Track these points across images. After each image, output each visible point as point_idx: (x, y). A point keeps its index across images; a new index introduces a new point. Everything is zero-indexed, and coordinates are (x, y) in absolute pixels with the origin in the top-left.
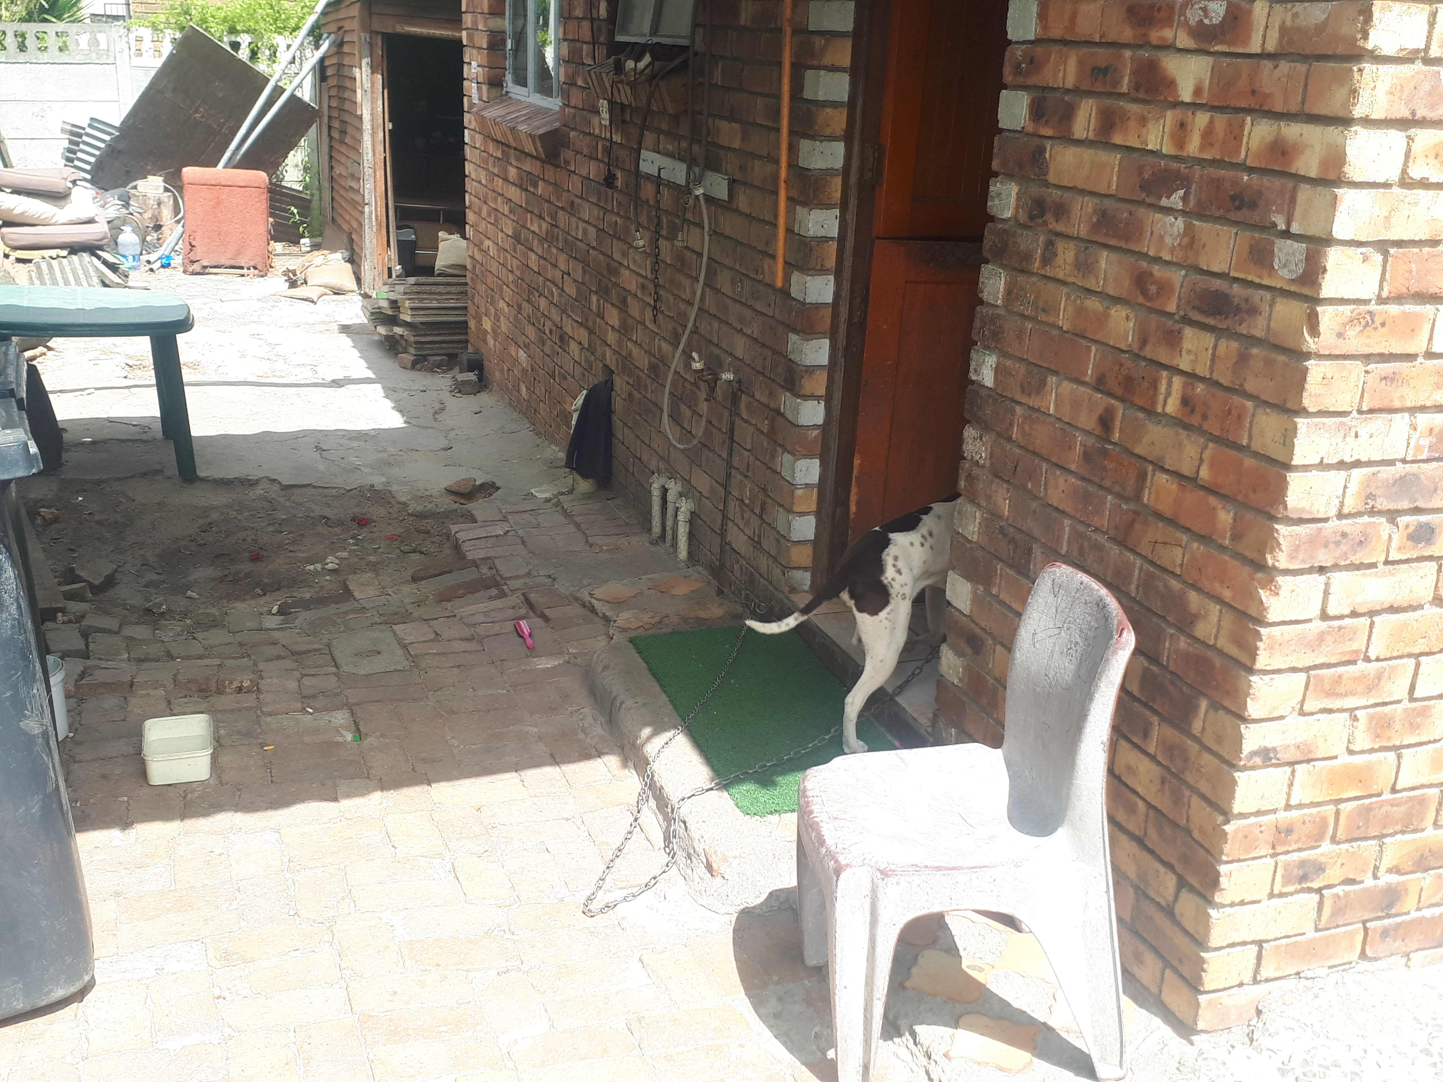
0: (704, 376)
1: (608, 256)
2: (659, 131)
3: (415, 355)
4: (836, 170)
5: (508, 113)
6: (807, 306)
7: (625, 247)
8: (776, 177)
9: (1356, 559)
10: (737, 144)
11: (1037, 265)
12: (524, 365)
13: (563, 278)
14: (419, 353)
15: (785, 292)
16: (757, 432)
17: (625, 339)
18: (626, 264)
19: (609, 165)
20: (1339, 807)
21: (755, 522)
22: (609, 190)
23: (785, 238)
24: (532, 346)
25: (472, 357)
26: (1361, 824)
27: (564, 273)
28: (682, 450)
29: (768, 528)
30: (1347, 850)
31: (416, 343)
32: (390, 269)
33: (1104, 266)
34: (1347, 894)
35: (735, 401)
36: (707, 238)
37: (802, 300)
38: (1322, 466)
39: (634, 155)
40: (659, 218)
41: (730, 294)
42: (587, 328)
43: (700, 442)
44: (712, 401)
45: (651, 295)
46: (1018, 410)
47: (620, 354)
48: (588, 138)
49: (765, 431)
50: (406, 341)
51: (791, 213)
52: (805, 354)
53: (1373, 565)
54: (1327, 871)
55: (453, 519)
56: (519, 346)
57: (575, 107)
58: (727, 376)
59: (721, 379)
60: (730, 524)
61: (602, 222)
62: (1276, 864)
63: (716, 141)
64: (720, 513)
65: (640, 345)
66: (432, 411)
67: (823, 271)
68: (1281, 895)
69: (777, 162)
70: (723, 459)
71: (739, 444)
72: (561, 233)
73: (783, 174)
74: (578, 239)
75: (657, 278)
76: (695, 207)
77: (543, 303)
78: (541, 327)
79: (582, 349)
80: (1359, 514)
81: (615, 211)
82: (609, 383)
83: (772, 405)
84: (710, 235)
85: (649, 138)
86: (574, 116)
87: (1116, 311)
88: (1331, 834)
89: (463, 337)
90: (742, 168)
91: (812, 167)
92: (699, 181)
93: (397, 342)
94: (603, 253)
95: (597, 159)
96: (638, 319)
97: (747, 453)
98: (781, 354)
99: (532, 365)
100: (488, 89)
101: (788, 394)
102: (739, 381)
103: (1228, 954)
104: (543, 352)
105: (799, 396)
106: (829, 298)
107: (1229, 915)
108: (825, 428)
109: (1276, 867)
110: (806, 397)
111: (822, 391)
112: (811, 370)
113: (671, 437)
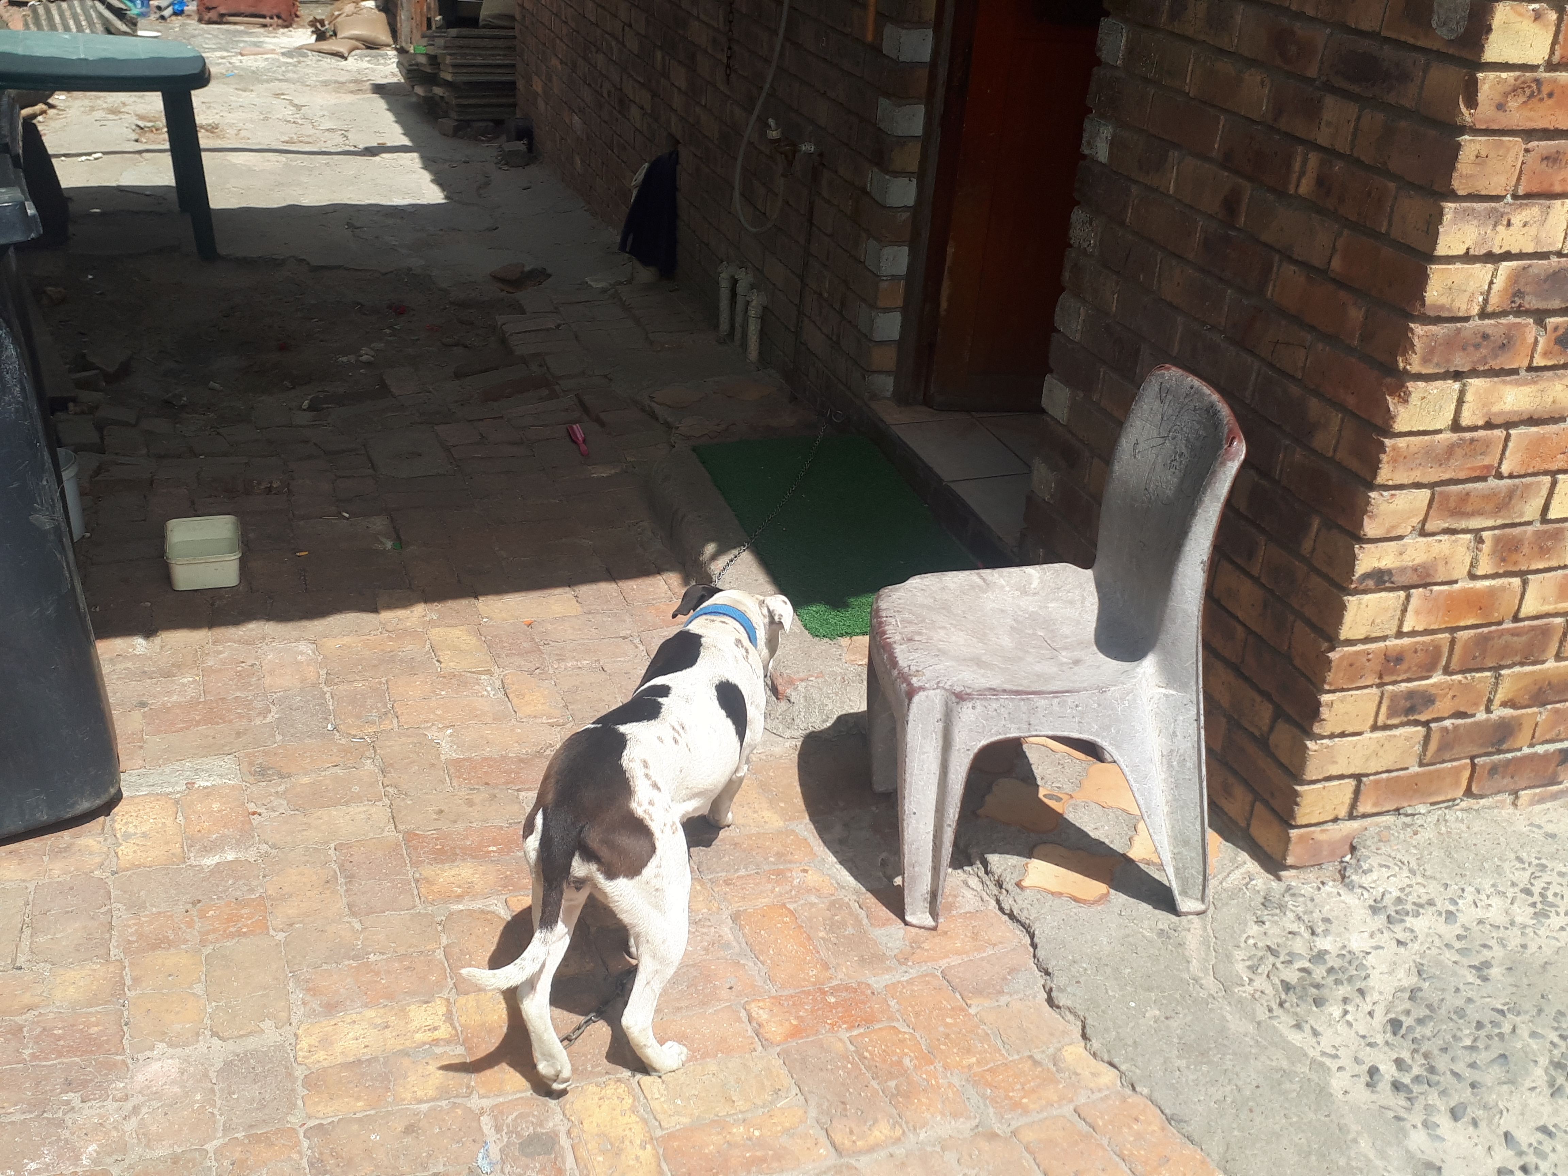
0: (781, 147)
3: (457, 120)
6: (901, 65)
9: (1496, 364)
11: (1164, 19)
12: (578, 133)
13: (623, 30)
14: (461, 118)
15: (876, 49)
16: (839, 215)
17: (693, 103)
18: (695, 14)
20: (1455, 635)
21: (834, 319)
24: (588, 111)
25: (521, 123)
26: (1477, 654)
27: (625, 24)
28: (755, 235)
29: (848, 326)
30: (1460, 682)
31: (458, 106)
32: (429, 20)
33: (1239, 21)
34: (1456, 727)
35: (816, 177)
37: (895, 58)
38: (1468, 258)
41: (812, 49)
42: (650, 90)
43: (775, 225)
44: (790, 177)
45: (723, 50)
46: (1134, 189)
47: (686, 121)
49: (849, 213)
50: (447, 103)
52: (897, 123)
53: (1515, 372)
54: (1437, 703)
55: (499, 309)
56: (574, 111)
58: (808, 147)
59: (800, 151)
60: (805, 320)
62: (1383, 694)
64: (795, 308)
65: (710, 111)
66: (475, 185)
67: (920, 23)
68: (1386, 727)
70: (800, 245)
71: (818, 228)
75: (730, 31)
77: (601, 60)
78: (598, 89)
79: (644, 115)
80: (1504, 313)
82: (674, 155)
83: (857, 182)
87: (1251, 76)
88: (1444, 663)
89: (511, 100)
93: (437, 104)
96: (709, 79)
97: (827, 239)
98: (869, 122)
99: (587, 133)
101: (875, 169)
102: (821, 155)
103: (1324, 787)
104: (600, 116)
105: (887, 172)
106: (926, 57)
107: (1327, 747)
108: (916, 210)
109: (1382, 698)
110: (896, 174)
111: (914, 167)
112: (903, 141)
113: (742, 219)
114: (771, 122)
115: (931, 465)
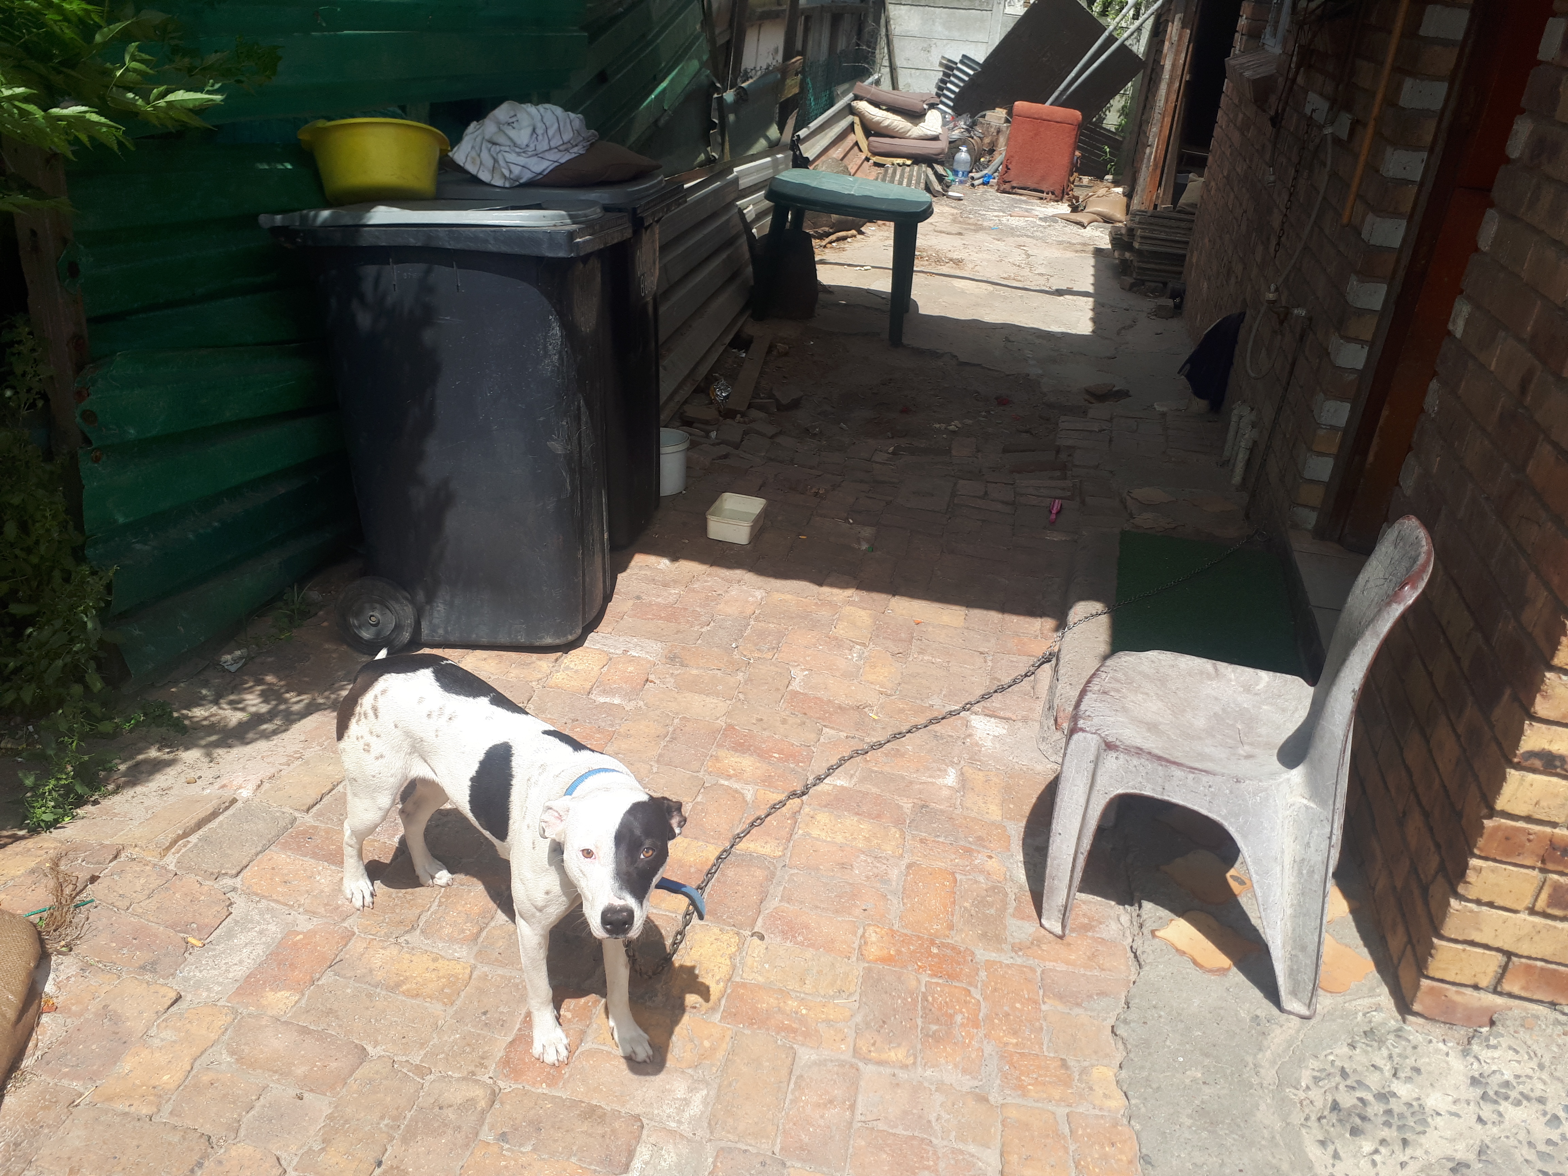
62: (1545, 880)
68: (1545, 915)
103: (1464, 950)
107: (1471, 911)
109: (1544, 883)
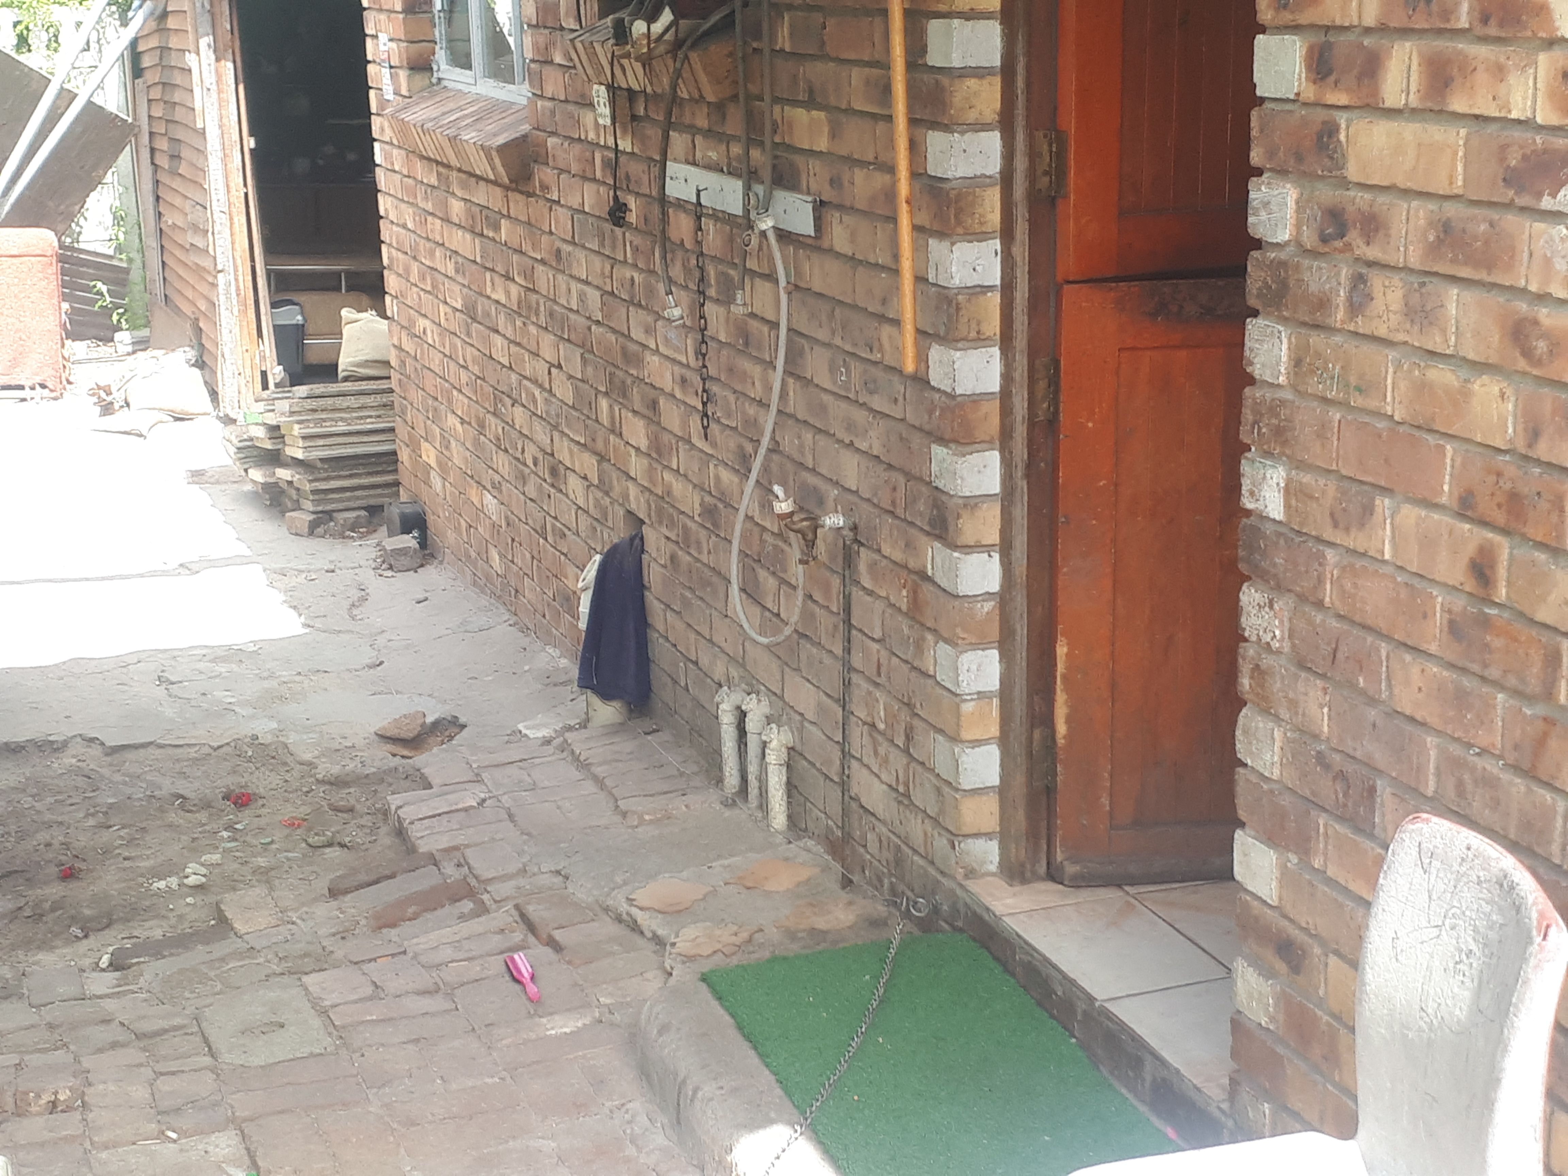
0: (794, 523)
1: (623, 334)
2: (692, 130)
3: (314, 513)
4: (990, 177)
5: (444, 114)
6: (959, 399)
7: (650, 319)
8: (891, 195)
10: (823, 144)
11: (1340, 315)
12: (494, 518)
13: (550, 373)
14: (320, 508)
15: (921, 380)
16: (889, 611)
17: (660, 468)
18: (653, 346)
19: (615, 189)
21: (898, 760)
22: (617, 229)
23: (914, 292)
24: (505, 486)
25: (408, 509)
27: (552, 365)
28: (768, 647)
29: (919, 768)
31: (314, 492)
32: (264, 375)
33: (1454, 312)
35: (849, 560)
36: (784, 297)
37: (949, 390)
39: (655, 170)
40: (702, 269)
41: (827, 385)
42: (596, 453)
43: (796, 631)
44: (812, 563)
45: (697, 394)
46: (1331, 555)
47: (651, 492)
48: (577, 147)
49: (904, 608)
50: (298, 489)
51: (921, 250)
52: (962, 478)
55: (390, 785)
56: (484, 487)
57: (553, 99)
58: (833, 520)
59: (823, 526)
60: (854, 764)
61: (608, 281)
63: (787, 140)
64: (837, 747)
65: (685, 476)
66: (346, 604)
67: (980, 341)
69: (891, 169)
70: (835, 657)
71: (860, 631)
72: (542, 301)
73: (904, 189)
74: (571, 310)
75: (705, 366)
76: (760, 248)
77: (519, 415)
78: (520, 456)
79: (588, 487)
81: (630, 261)
82: (637, 541)
83: (911, 564)
84: (789, 293)
85: (678, 141)
86: (553, 113)
87: (1483, 385)
89: (389, 478)
90: (835, 182)
91: (949, 175)
92: (765, 207)
93: (283, 492)
94: (614, 331)
95: (594, 180)
96: (680, 434)
97: (875, 646)
98: (920, 479)
99: (507, 518)
100: (409, 76)
101: (937, 545)
102: (855, 528)
104: (524, 494)
105: (955, 547)
106: (994, 384)
108: (1004, 598)
110: (968, 549)
111: (994, 537)
112: (972, 503)
113: (746, 626)
114: (778, 489)
115: (1072, 975)
